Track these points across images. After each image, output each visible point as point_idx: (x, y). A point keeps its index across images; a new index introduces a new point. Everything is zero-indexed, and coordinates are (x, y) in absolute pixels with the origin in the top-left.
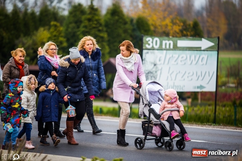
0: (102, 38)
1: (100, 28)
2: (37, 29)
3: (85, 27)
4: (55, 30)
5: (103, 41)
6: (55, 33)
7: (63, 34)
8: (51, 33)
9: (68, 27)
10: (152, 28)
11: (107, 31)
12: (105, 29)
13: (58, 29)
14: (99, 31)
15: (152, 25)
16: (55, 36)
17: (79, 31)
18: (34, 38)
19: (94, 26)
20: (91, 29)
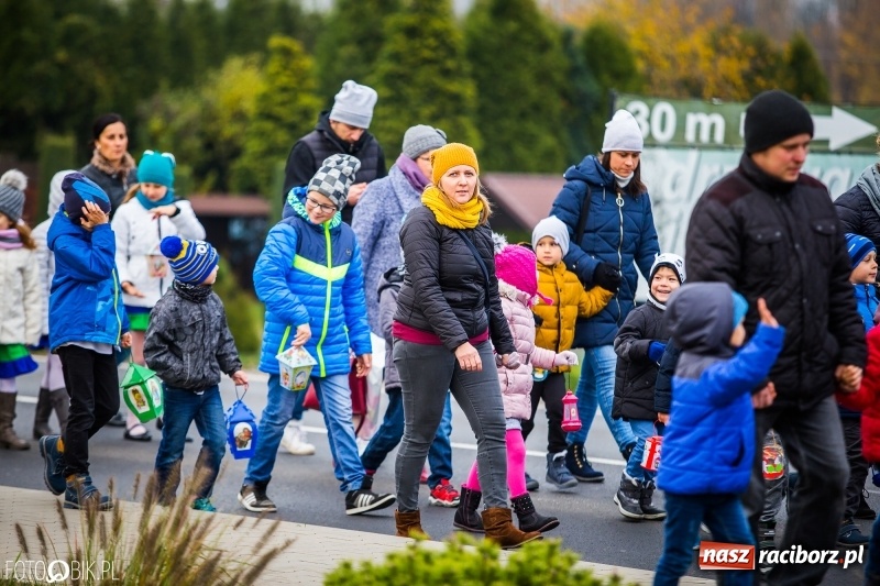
0: (456, 98)
1: (450, 64)
2: (217, 61)
3: (396, 57)
4: (285, 67)
5: (459, 111)
6: (284, 80)
7: (312, 83)
8: (271, 78)
9: (333, 58)
10: (640, 65)
11: (474, 76)
12: (467, 67)
13: (294, 64)
14: (446, 73)
15: (642, 55)
16: (284, 89)
17: (372, 72)
18: (208, 94)
19: (427, 54)
20: (415, 67)
